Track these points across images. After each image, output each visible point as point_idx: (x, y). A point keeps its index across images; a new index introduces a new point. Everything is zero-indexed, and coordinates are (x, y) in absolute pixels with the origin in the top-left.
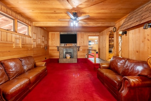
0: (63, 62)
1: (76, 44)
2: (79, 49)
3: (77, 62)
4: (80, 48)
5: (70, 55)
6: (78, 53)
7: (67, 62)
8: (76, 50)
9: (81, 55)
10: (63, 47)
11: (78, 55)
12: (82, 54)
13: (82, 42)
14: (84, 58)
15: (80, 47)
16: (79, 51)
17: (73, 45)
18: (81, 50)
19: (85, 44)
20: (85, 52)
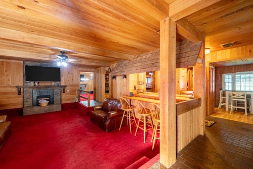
0: (33, 113)
1: (58, 83)
2: (64, 90)
3: (61, 109)
4: (66, 89)
5: (46, 100)
6: (62, 96)
7: (43, 112)
8: (59, 91)
9: (67, 98)
10: (32, 87)
11: (62, 98)
12: (70, 96)
13: (70, 80)
14: (74, 102)
15: (65, 86)
16: (64, 92)
17: (53, 84)
18: (68, 91)
19: (75, 83)
20: (75, 94)
